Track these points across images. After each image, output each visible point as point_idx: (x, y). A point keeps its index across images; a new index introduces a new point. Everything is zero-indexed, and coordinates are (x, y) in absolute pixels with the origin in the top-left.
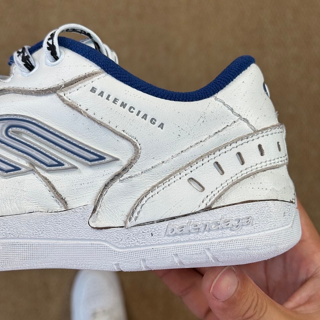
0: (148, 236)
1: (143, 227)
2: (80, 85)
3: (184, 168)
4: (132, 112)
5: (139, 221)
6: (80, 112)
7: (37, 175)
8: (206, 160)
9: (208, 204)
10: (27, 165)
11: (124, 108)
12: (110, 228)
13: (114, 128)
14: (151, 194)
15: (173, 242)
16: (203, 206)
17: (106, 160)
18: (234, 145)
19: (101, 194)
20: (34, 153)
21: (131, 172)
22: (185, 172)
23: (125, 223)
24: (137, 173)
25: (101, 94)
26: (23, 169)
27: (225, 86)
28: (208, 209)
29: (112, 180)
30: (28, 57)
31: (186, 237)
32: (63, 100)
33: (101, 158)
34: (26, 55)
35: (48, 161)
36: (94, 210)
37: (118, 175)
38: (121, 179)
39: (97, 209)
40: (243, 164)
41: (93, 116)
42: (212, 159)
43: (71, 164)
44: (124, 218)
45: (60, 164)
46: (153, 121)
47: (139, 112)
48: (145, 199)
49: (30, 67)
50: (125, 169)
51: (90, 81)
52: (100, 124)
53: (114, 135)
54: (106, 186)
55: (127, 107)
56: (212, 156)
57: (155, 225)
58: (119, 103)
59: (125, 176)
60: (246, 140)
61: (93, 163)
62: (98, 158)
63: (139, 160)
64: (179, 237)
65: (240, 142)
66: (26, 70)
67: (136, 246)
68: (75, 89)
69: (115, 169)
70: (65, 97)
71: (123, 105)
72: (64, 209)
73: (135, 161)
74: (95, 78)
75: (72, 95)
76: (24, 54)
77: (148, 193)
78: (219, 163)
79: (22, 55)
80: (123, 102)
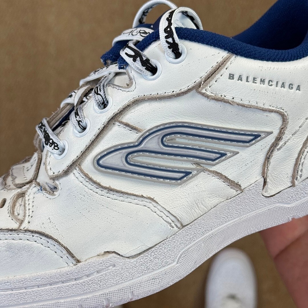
11: (264, 84)
25: (240, 78)
26: (194, 172)
43: (232, 151)
46: (291, 87)
47: (277, 83)
61: (251, 144)
62: (254, 137)
79: (138, 59)
80: (261, 79)
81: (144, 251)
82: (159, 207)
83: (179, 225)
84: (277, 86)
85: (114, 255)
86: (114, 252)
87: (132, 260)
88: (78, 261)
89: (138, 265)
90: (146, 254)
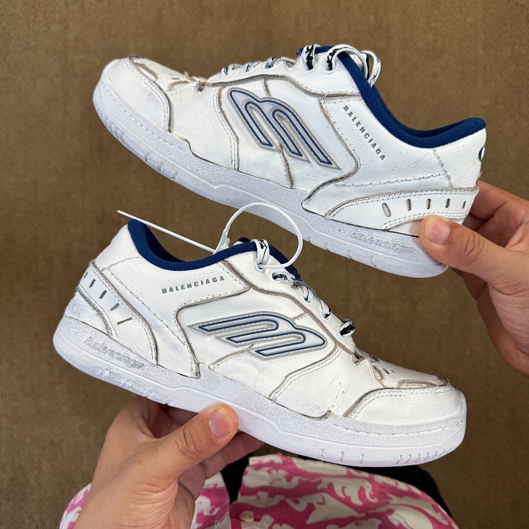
0: (336, 230)
1: (337, 223)
2: (338, 100)
3: (383, 195)
4: (366, 138)
5: (335, 218)
6: (329, 121)
7: (281, 155)
8: (402, 195)
9: (387, 228)
10: (278, 144)
11: (362, 132)
12: (314, 213)
13: (348, 145)
14: (352, 203)
15: (351, 242)
16: (384, 227)
17: (332, 166)
18: (429, 192)
19: (318, 188)
20: (286, 138)
21: (346, 182)
22: (383, 198)
23: (326, 215)
24: (349, 184)
25: (351, 114)
26: (274, 147)
27: (447, 143)
28: (387, 230)
29: (330, 182)
30: (312, 58)
31: (362, 243)
32: (322, 107)
33: (330, 163)
34: (311, 55)
35: (293, 149)
36: (309, 197)
37: (336, 180)
38: (336, 183)
39: (311, 197)
40: (428, 208)
41: (337, 129)
42: (408, 196)
43: (307, 158)
44: (326, 211)
45: (300, 155)
46: (378, 151)
47: (372, 140)
48: (346, 205)
49: (310, 66)
50: (342, 178)
51: (347, 100)
52: (340, 138)
53: (345, 150)
54: (324, 184)
55: (365, 132)
56: (408, 194)
57: (345, 225)
58: (360, 127)
59: (340, 183)
60: (440, 192)
61: (322, 163)
62: (327, 161)
63: (354, 176)
64: (357, 240)
65: (434, 192)
66: (307, 67)
67: (326, 233)
68: (334, 101)
69: (336, 175)
70: (323, 105)
71: (363, 130)
72: (289, 187)
73: (352, 175)
74: (351, 99)
75: (329, 105)
76: (310, 53)
77: (350, 201)
78: (411, 201)
79: (308, 53)
80: (363, 128)
81: (204, 160)
82: (236, 146)
83: (236, 167)
84: (369, 142)
85: (188, 144)
86: (189, 143)
87: (193, 157)
88: (170, 131)
89: (194, 162)
90: (204, 161)
